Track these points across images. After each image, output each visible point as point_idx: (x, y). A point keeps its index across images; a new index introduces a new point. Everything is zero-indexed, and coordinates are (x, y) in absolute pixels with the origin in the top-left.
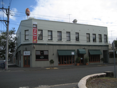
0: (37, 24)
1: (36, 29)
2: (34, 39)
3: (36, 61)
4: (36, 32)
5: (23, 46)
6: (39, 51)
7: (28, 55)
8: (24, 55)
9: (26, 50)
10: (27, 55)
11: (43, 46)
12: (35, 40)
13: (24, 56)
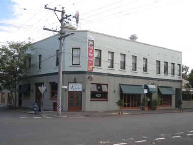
0: (93, 39)
1: (92, 48)
2: (89, 64)
3: (91, 100)
4: (92, 53)
5: (67, 75)
6: (95, 85)
7: (78, 90)
8: (70, 90)
9: (75, 83)
10: (74, 90)
11: (100, 77)
12: (91, 67)
13: (69, 92)
